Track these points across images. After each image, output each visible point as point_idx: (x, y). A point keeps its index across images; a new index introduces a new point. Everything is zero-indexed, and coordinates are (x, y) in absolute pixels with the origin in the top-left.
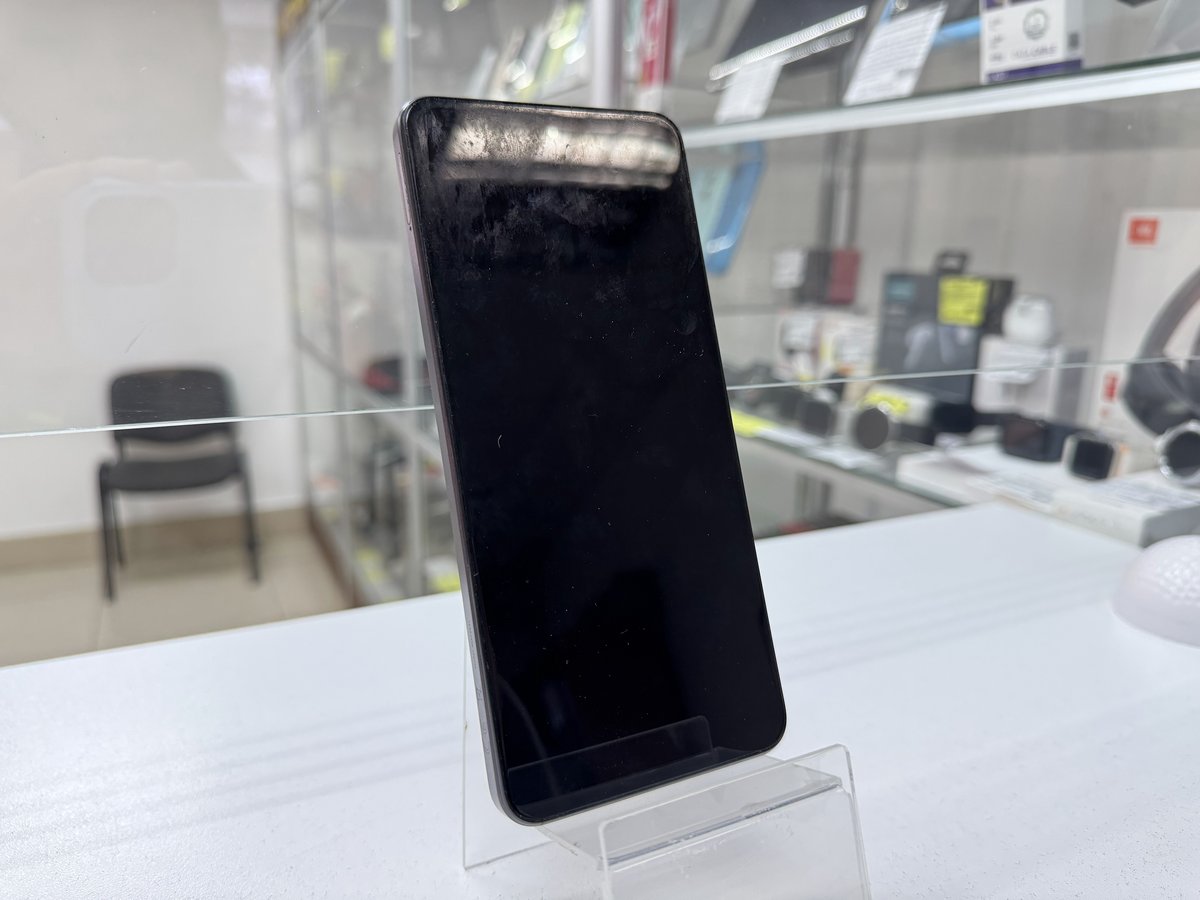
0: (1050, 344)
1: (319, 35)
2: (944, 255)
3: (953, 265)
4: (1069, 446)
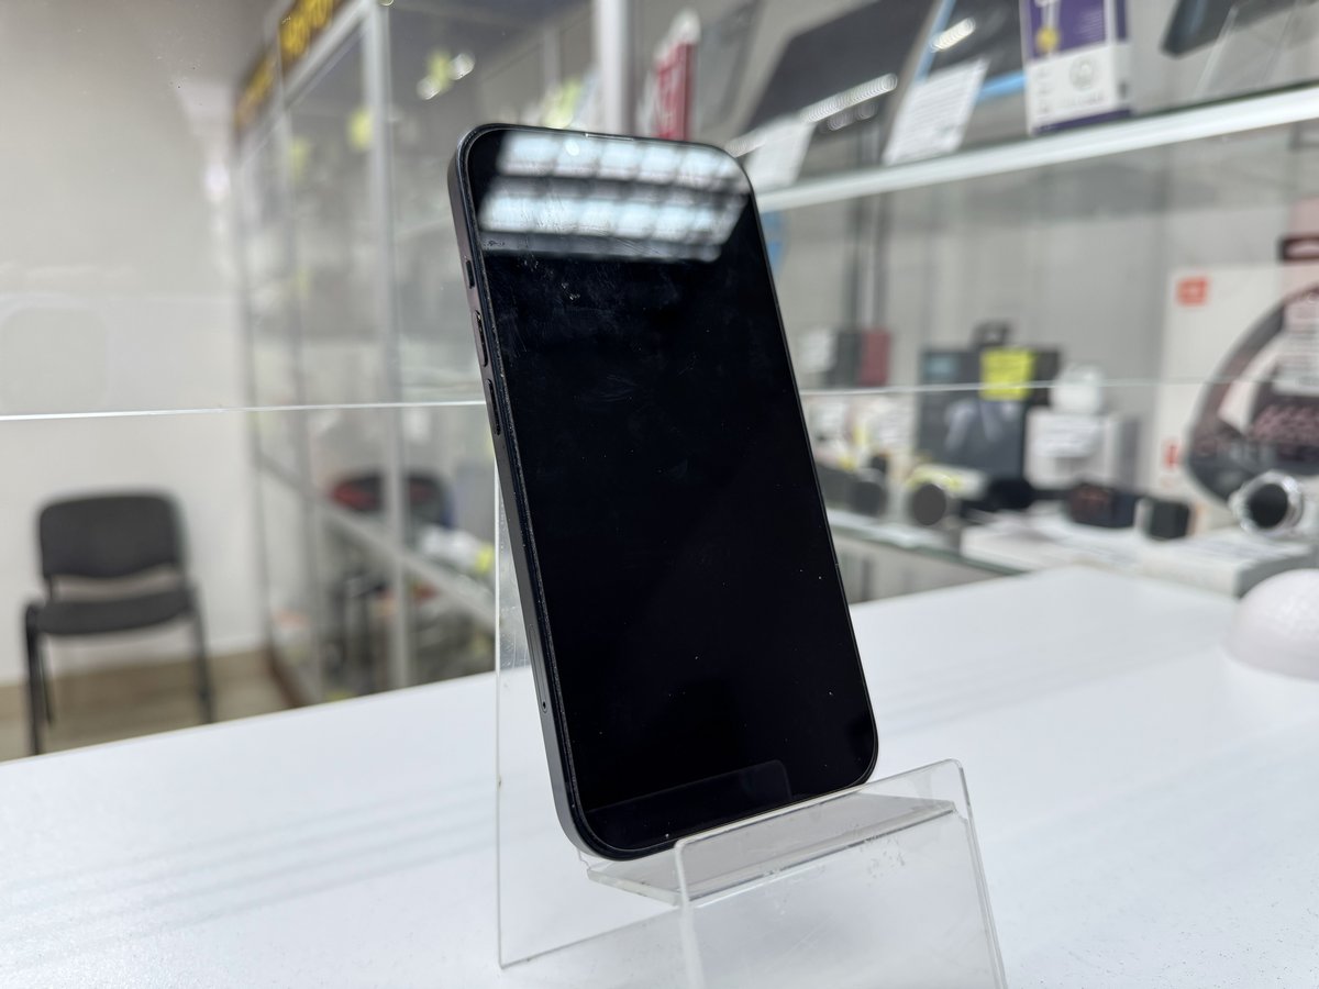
0: (1104, 409)
1: (282, 124)
2: (982, 330)
3: (993, 338)
4: (1142, 511)
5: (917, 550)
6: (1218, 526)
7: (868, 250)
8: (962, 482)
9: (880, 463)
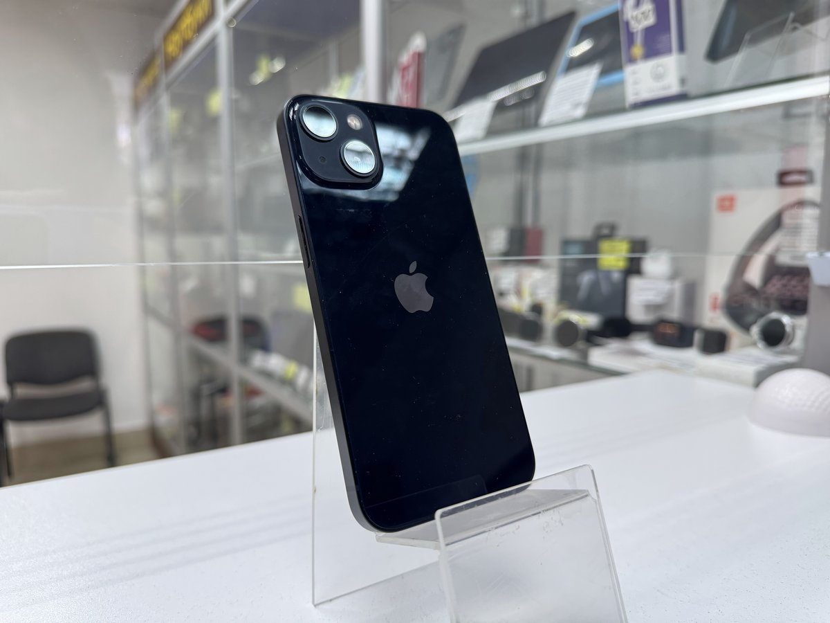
0: (673, 277)
1: (164, 100)
2: (599, 227)
3: (605, 233)
4: (697, 337)
5: (560, 361)
6: (743, 346)
7: (530, 179)
8: (588, 320)
9: (537, 309)
